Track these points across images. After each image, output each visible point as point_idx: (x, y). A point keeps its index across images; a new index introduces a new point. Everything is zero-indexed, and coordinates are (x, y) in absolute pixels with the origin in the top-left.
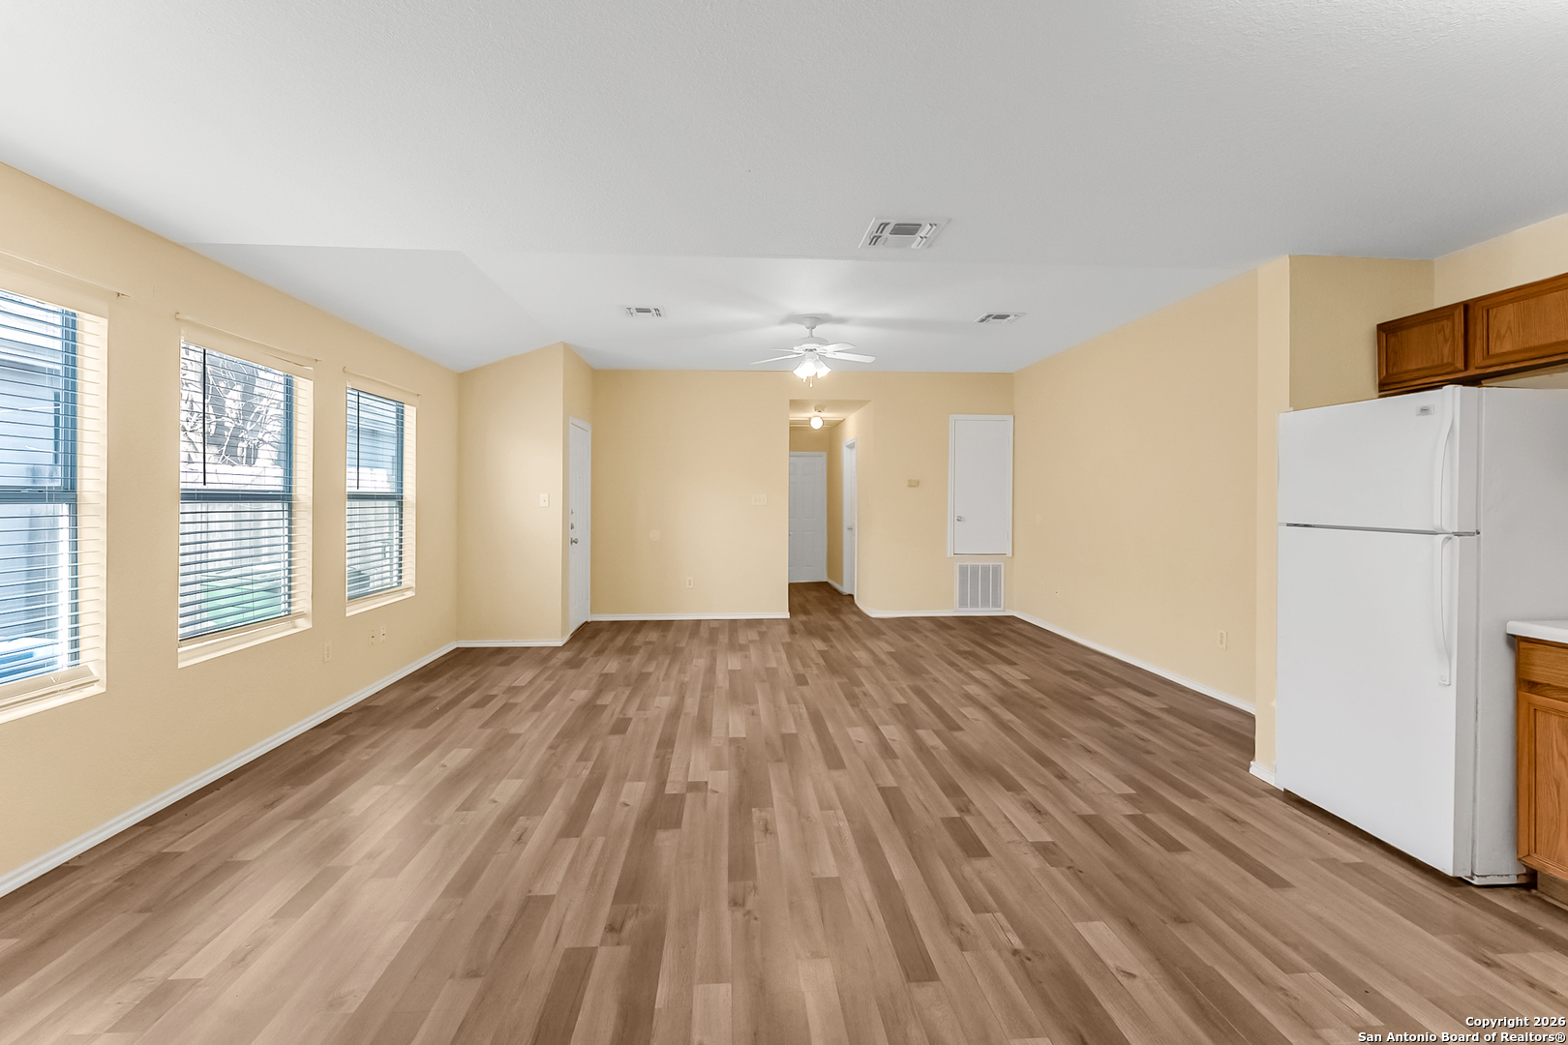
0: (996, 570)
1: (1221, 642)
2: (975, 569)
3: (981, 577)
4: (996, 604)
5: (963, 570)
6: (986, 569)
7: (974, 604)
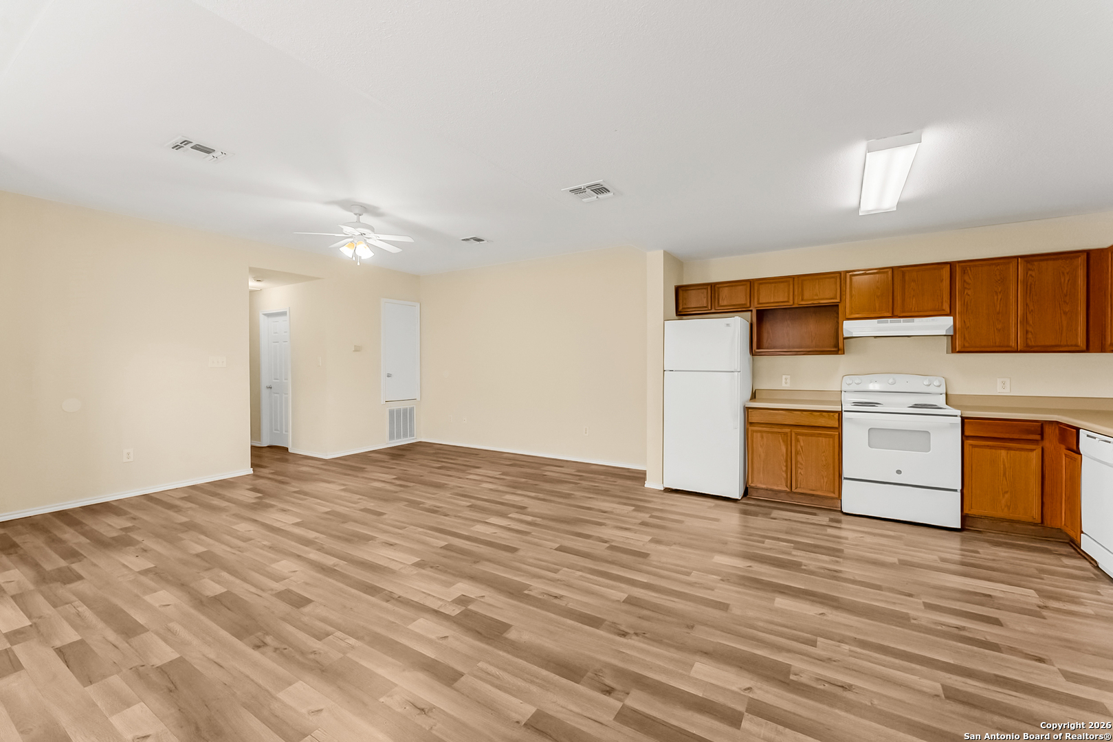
0: (412, 410)
1: (586, 433)
2: (398, 411)
3: (402, 418)
4: (412, 435)
5: (391, 412)
6: (405, 410)
7: (399, 437)
